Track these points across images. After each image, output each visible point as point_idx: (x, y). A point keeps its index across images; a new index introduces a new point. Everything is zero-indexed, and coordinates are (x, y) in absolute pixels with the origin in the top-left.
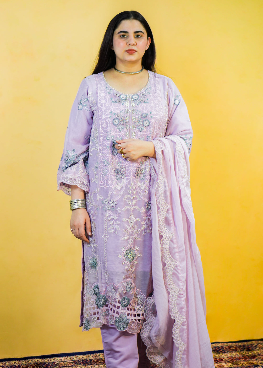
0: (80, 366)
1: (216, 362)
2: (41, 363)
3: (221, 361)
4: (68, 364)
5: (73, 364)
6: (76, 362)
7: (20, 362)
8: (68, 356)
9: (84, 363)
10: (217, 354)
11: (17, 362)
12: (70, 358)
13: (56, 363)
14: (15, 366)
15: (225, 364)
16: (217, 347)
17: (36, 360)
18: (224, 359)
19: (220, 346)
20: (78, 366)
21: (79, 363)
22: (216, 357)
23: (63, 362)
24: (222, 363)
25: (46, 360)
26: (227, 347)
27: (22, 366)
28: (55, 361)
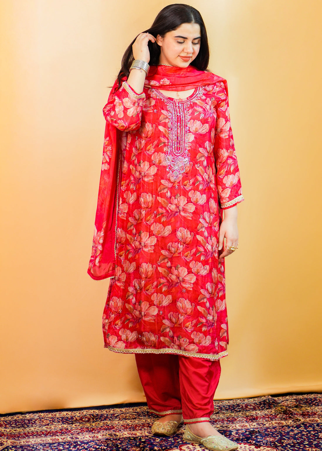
0: (144, 419)
1: (308, 416)
2: (97, 415)
3: (314, 415)
4: (130, 416)
5: (136, 417)
6: (140, 414)
7: (73, 414)
8: (130, 407)
9: (149, 416)
10: (309, 407)
11: (70, 413)
12: (132, 410)
13: (115, 415)
14: (68, 418)
15: (318, 418)
16: (310, 399)
17: (92, 411)
18: (317, 413)
19: (313, 398)
20: (142, 419)
21: (143, 415)
22: (308, 411)
23: (124, 414)
24: (315, 417)
25: (104, 411)
27: (76, 418)
28: (115, 413)
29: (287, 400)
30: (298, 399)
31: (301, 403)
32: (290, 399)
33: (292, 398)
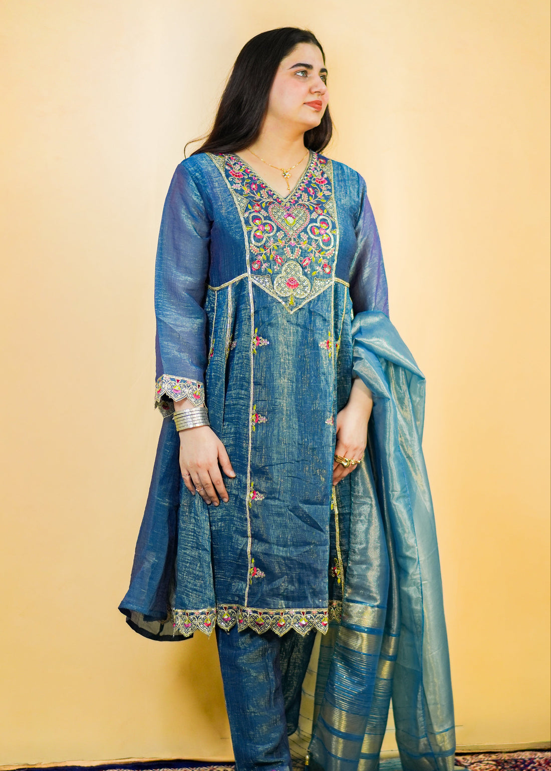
8: (193, 767)
16: (521, 761)
19: (527, 759)
26: (542, 762)
29: (480, 762)
30: (500, 759)
31: (506, 767)
32: (486, 759)
33: (490, 759)
